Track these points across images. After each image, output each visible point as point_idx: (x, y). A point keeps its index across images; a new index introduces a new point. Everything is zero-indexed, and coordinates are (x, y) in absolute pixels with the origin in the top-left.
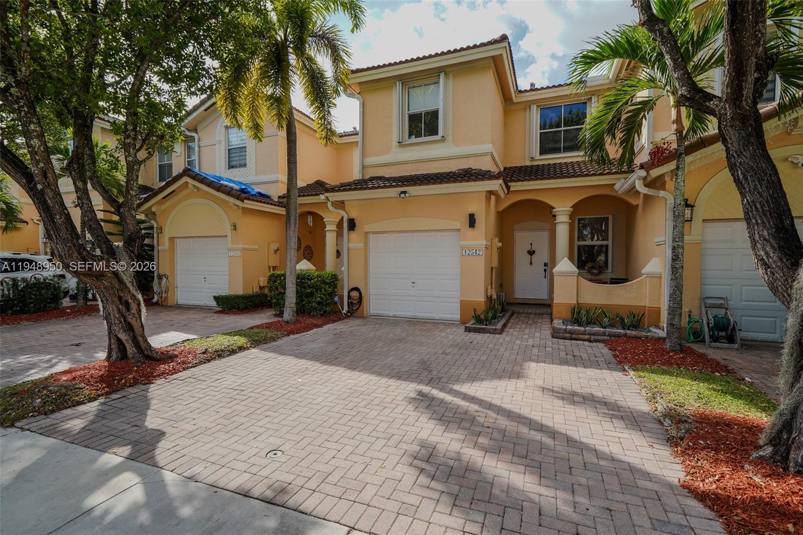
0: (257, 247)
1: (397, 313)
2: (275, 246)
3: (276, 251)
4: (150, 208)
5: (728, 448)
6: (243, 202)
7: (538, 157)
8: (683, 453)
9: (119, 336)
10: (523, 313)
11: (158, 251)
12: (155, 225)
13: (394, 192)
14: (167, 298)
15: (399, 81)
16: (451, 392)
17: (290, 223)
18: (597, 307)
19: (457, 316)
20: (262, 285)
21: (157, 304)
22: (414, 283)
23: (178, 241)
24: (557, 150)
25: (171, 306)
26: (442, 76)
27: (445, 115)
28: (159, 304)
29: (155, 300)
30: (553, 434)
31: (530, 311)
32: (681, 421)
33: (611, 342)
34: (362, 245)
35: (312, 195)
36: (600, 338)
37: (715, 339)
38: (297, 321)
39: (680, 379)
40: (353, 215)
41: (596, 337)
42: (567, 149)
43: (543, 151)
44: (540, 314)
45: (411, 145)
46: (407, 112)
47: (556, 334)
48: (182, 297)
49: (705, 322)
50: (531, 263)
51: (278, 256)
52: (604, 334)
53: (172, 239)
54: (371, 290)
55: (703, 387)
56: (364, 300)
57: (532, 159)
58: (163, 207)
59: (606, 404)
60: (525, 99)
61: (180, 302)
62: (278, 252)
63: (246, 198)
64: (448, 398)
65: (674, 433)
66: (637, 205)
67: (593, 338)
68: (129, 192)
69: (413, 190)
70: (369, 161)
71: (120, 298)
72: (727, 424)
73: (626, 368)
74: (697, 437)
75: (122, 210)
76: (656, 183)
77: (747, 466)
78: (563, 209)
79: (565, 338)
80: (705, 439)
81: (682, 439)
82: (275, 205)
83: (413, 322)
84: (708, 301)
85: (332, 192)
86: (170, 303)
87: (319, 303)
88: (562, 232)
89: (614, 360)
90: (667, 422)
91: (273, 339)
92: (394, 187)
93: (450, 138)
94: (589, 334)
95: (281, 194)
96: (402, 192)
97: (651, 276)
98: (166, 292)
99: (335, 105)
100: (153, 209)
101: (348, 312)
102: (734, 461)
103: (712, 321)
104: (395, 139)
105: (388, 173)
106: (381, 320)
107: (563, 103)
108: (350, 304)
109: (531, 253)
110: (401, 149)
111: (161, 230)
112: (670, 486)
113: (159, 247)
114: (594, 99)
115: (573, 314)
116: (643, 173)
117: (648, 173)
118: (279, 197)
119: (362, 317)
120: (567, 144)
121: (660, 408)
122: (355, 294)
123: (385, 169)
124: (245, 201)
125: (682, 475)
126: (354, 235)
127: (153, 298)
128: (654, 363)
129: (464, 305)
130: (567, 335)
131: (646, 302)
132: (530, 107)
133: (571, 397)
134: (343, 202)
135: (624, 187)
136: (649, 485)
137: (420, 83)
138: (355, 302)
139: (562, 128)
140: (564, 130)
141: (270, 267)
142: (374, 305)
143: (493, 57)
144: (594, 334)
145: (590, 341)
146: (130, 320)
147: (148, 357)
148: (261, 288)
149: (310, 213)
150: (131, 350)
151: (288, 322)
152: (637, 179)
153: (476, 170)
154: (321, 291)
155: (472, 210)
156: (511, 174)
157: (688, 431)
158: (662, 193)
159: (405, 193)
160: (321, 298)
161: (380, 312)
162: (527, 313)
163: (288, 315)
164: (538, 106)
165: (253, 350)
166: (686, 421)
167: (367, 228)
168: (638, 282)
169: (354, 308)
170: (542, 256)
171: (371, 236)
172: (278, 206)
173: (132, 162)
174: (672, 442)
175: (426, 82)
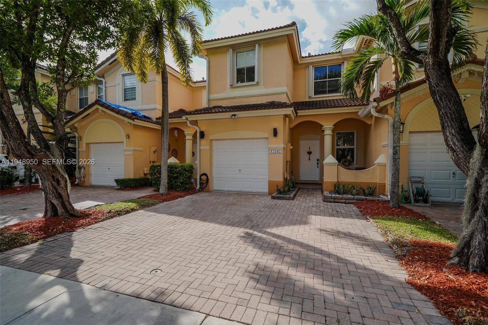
0: (142, 149)
1: (230, 189)
2: (153, 149)
3: (154, 152)
4: (74, 124)
5: (432, 260)
6: (134, 120)
7: (313, 96)
8: (406, 264)
9: (52, 201)
10: (305, 188)
11: (79, 152)
12: (77, 135)
13: (228, 115)
14: (84, 181)
15: (231, 48)
16: (265, 233)
17: (164, 133)
18: (349, 184)
19: (266, 190)
20: (146, 173)
21: (78, 185)
22: (240, 170)
23: (92, 145)
24: (324, 92)
25: (87, 186)
26: (257, 46)
27: (259, 69)
28: (79, 185)
29: (76, 183)
30: (329, 255)
31: (309, 187)
32: (403, 246)
33: (358, 203)
34: (209, 147)
35: (177, 117)
36: (351, 201)
37: (417, 201)
38: (169, 194)
39: (400, 223)
40: (203, 129)
41: (349, 201)
42: (330, 92)
43: (316, 93)
44: (315, 189)
45: (238, 87)
46: (236, 67)
47: (326, 200)
48: (94, 180)
49: (411, 192)
50: (309, 159)
51: (156, 154)
52: (354, 199)
53: (88, 144)
54: (214, 175)
55: (413, 227)
56: (210, 181)
57: (310, 97)
58: (82, 124)
59: (358, 238)
60: (305, 62)
61: (93, 183)
62: (156, 153)
63: (135, 119)
64: (264, 236)
65: (400, 253)
66: (371, 125)
67: (347, 201)
68: (59, 110)
69: (240, 114)
70: (213, 96)
71: (53, 177)
72: (431, 246)
73: (368, 217)
74: (414, 254)
75: (55, 121)
76: (382, 110)
77: (444, 270)
78: (328, 127)
79: (331, 202)
80: (418, 255)
81: (404, 256)
82: (154, 123)
83: (240, 194)
84: (413, 179)
85: (189, 115)
86: (86, 184)
87: (182, 183)
88: (328, 140)
89: (360, 213)
90: (395, 247)
91: (153, 204)
92: (228, 112)
93: (261, 83)
94: (345, 199)
95: (158, 117)
96: (233, 115)
97: (379, 165)
98: (84, 177)
99: (192, 61)
100: (76, 125)
101: (200, 188)
102: (436, 267)
103: (415, 191)
104: (228, 83)
105: (224, 104)
106: (220, 193)
107: (328, 64)
108: (201, 184)
109: (310, 153)
110: (233, 90)
111: (80, 138)
112: (400, 283)
113: (79, 149)
114: (345, 63)
115: (335, 187)
116: (375, 104)
117: (378, 104)
118: (157, 119)
119: (208, 191)
120: (330, 89)
121: (390, 239)
122: (204, 177)
123: (222, 101)
124: (135, 120)
125: (407, 277)
126: (203, 141)
127: (75, 181)
128: (384, 215)
129: (270, 183)
130: (332, 200)
131: (377, 181)
132: (309, 67)
133: (337, 234)
134: (196, 121)
135: (364, 113)
136: (387, 283)
137: (243, 50)
138: (204, 182)
139: (327, 79)
140: (328, 81)
141: (151, 162)
142: (216, 184)
143: (287, 35)
144: (348, 199)
145: (346, 203)
146: (60, 191)
147: (72, 215)
148: (145, 174)
149: (176, 129)
150: (60, 210)
151: (162, 194)
152: (371, 108)
153: (277, 102)
154: (183, 175)
155: (275, 125)
156: (298, 106)
157: (408, 251)
158: (386, 116)
159: (235, 115)
160: (183, 180)
161: (220, 188)
162: (308, 189)
163: (162, 190)
164: (313, 66)
165: (141, 212)
166: (406, 246)
167: (211, 137)
168: (373, 168)
169: (204, 186)
170: (316, 155)
171: (214, 142)
172: (156, 124)
173: (61, 90)
174: (399, 258)
175: (247, 49)
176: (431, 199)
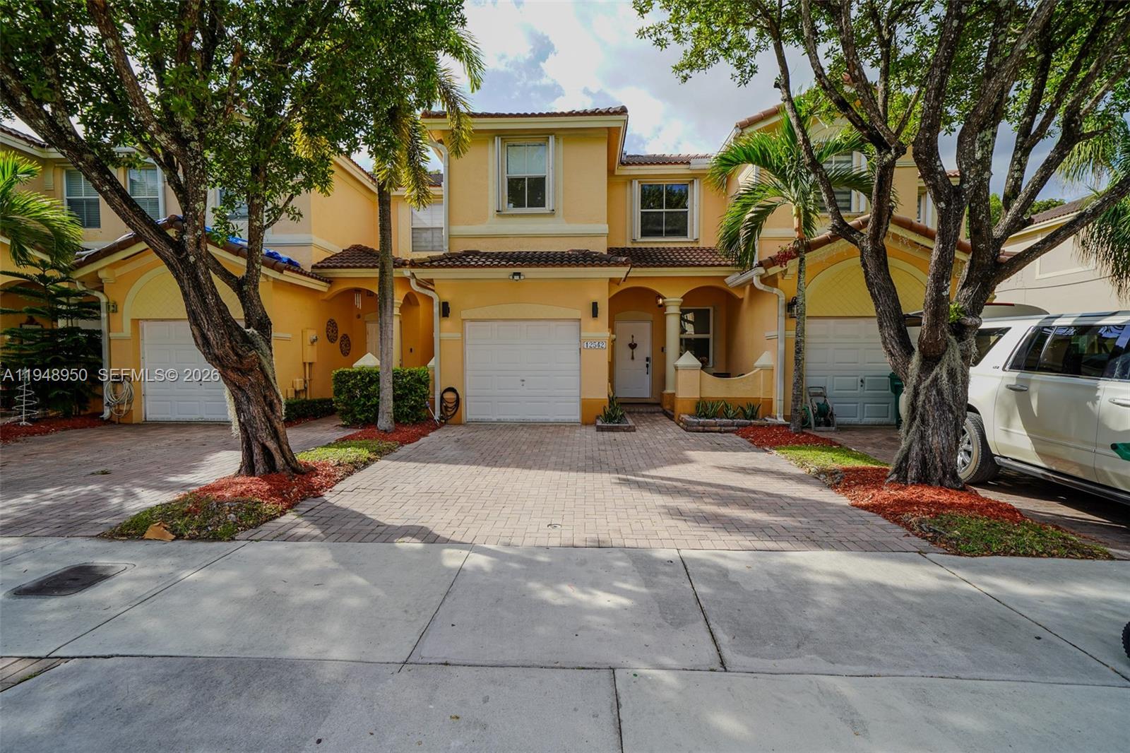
0: (289, 336)
1: (502, 417)
2: (311, 334)
3: (313, 342)
4: (96, 272)
5: (870, 482)
6: (282, 272)
7: (638, 235)
8: (843, 491)
9: (267, 444)
10: (634, 412)
11: (110, 340)
12: (103, 300)
13: (505, 273)
14: (129, 412)
15: (498, 136)
17: (386, 306)
18: (718, 400)
19: (577, 417)
20: (298, 389)
21: (109, 422)
22: (523, 381)
23: (145, 324)
24: (658, 233)
25: (138, 424)
26: (552, 139)
27: (555, 185)
28: (113, 422)
29: (107, 414)
30: (754, 492)
31: (641, 410)
32: (832, 474)
33: (742, 430)
34: (460, 335)
35: (368, 267)
36: (729, 428)
37: (818, 424)
38: (396, 431)
39: (813, 452)
40: (446, 297)
41: (726, 428)
42: (669, 233)
43: (645, 233)
44: (651, 413)
45: (512, 215)
46: (506, 175)
47: (688, 428)
48: (152, 409)
49: (810, 410)
50: (633, 358)
51: (316, 347)
52: (732, 425)
53: (136, 322)
54: (468, 391)
55: (831, 455)
56: (462, 402)
57: (634, 241)
58: (119, 272)
59: (772, 472)
60: (627, 173)
61: (150, 417)
62: (315, 343)
63: (285, 268)
65: (830, 482)
66: (742, 299)
67: (723, 428)
68: (254, 265)
69: (529, 272)
70: (458, 229)
71: (265, 397)
73: (767, 449)
74: (849, 480)
75: (245, 288)
76: (770, 281)
77: (885, 487)
78: (673, 299)
79: (698, 431)
80: (854, 480)
81: (838, 483)
82: (309, 276)
83: (524, 425)
84: (812, 391)
85: (421, 267)
86: (135, 420)
87: (412, 408)
88: (673, 323)
89: (751, 445)
90: (823, 476)
91: (391, 450)
92: (505, 266)
93: (560, 212)
94: (719, 426)
95: (315, 263)
96: (515, 274)
97: (763, 368)
98: (129, 402)
99: (428, 159)
100: (101, 275)
101: (441, 418)
102: (876, 487)
103: (816, 408)
104: (492, 206)
105: (483, 247)
106: (480, 425)
107: (665, 182)
108: (444, 409)
109: (633, 346)
110: (500, 219)
111: (113, 308)
112: (847, 507)
113: (111, 334)
114: (696, 183)
115: (697, 408)
116: (761, 270)
117: (766, 271)
118: (313, 267)
119: (460, 424)
120: (669, 228)
121: (812, 469)
122: (449, 396)
123: (479, 241)
124: (285, 272)
125: (849, 501)
126: (447, 323)
127: (103, 413)
128: (787, 443)
129: (585, 405)
130: (700, 428)
131: (760, 394)
132: (631, 182)
133: (743, 470)
134: (431, 282)
135: (738, 281)
136: (834, 508)
137: (522, 142)
138: (450, 405)
139: (664, 210)
140: (666, 212)
141: (305, 364)
142: (470, 411)
143: (608, 128)
144: (724, 426)
145: (721, 432)
146: (276, 424)
147: (295, 470)
148: (297, 392)
149: (358, 291)
150: (279, 461)
151: (386, 431)
152: (755, 275)
153: (596, 253)
154: (416, 392)
155: (595, 297)
156: (615, 255)
157: (842, 477)
158: (775, 291)
159: (519, 274)
160: (415, 401)
161: (480, 417)
162: (639, 412)
163: (384, 422)
164: (639, 182)
166: (836, 473)
167: (465, 315)
168: (754, 374)
169: (449, 414)
170: (645, 350)
171: (468, 324)
172: (312, 277)
173: (259, 227)
174: (832, 486)
175: (529, 142)
176: (838, 420)
